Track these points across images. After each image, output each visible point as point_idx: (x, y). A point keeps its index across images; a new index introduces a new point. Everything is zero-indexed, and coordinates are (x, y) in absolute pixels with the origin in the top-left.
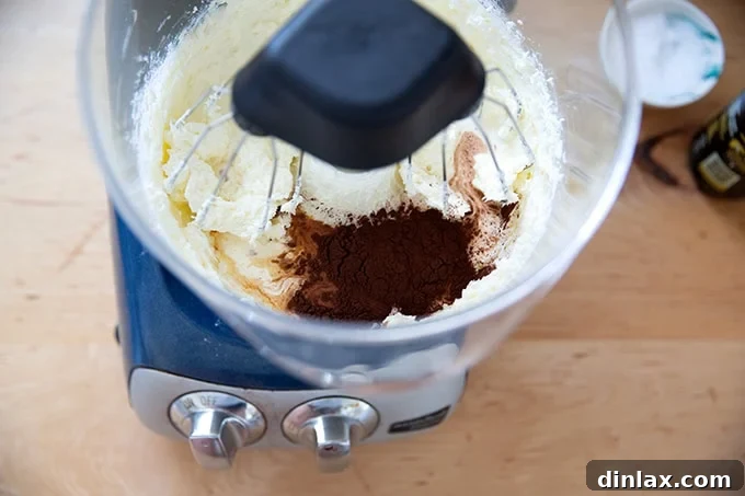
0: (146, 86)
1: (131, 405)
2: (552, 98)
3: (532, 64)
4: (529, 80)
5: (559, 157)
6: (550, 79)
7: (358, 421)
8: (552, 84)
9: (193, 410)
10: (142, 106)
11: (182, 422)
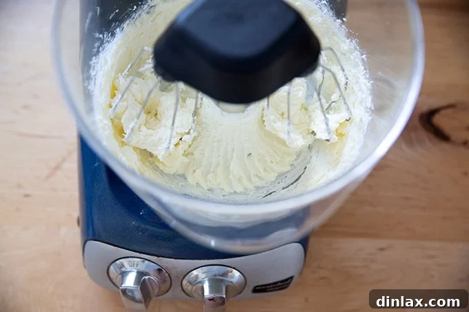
0: (100, 54)
1: (85, 267)
2: (365, 69)
3: (352, 47)
4: (350, 58)
5: (369, 106)
6: (364, 56)
7: (231, 282)
8: (365, 59)
9: (123, 269)
10: (98, 67)
11: (116, 278)
